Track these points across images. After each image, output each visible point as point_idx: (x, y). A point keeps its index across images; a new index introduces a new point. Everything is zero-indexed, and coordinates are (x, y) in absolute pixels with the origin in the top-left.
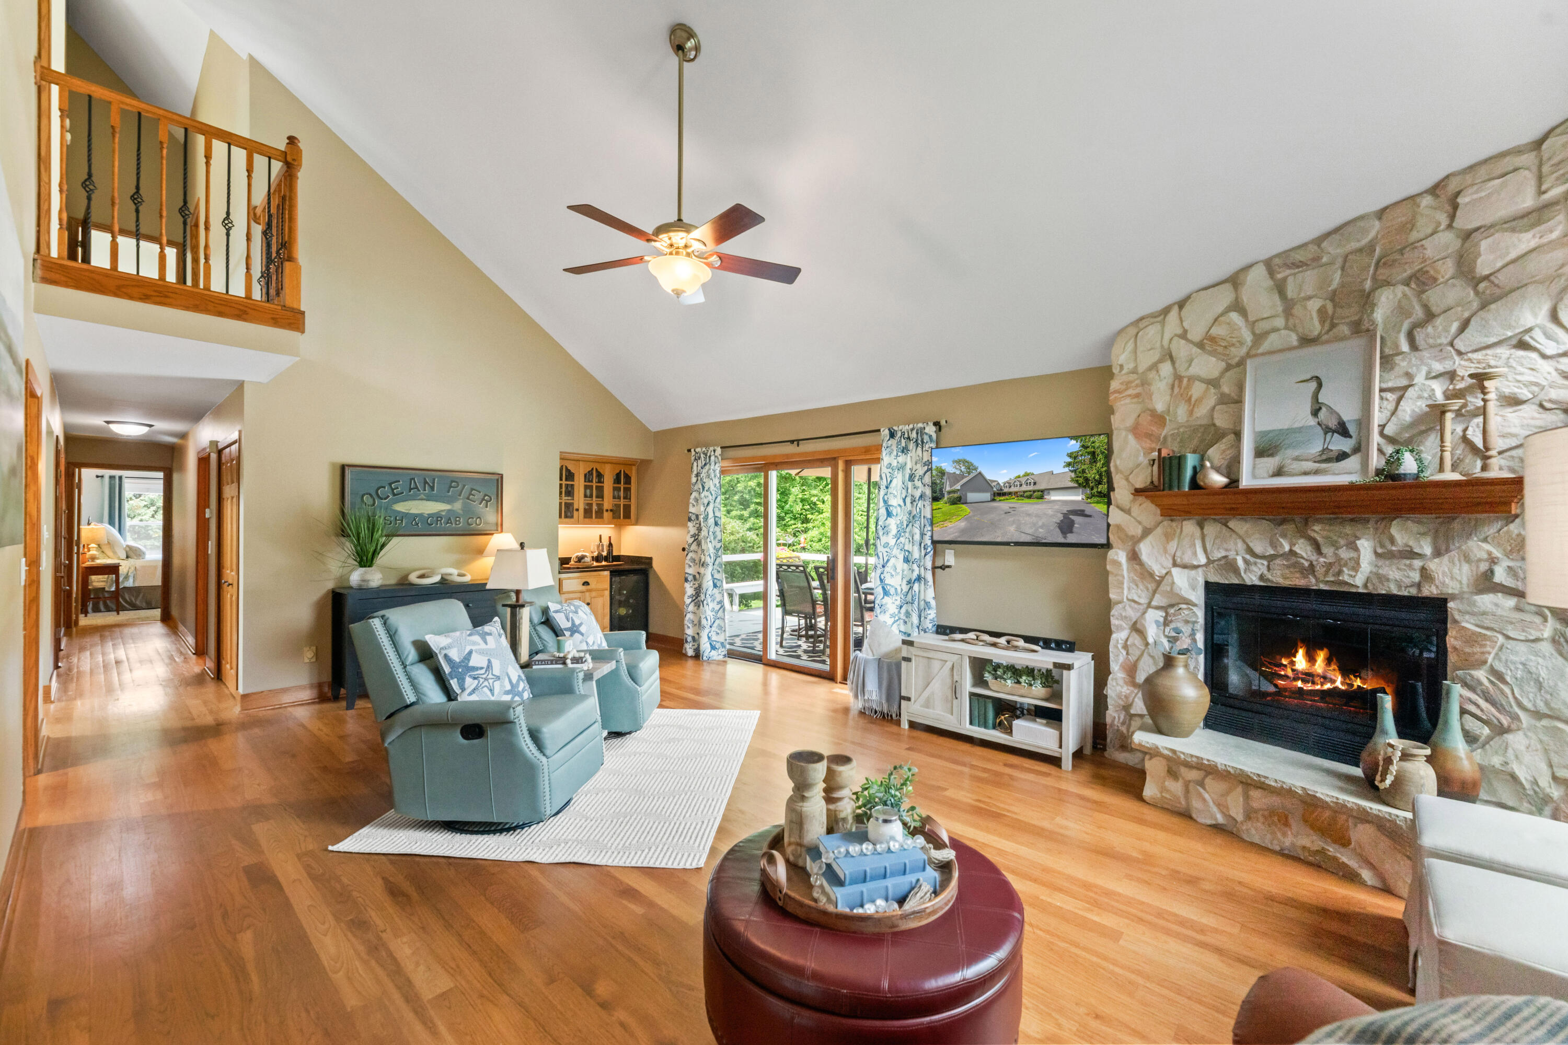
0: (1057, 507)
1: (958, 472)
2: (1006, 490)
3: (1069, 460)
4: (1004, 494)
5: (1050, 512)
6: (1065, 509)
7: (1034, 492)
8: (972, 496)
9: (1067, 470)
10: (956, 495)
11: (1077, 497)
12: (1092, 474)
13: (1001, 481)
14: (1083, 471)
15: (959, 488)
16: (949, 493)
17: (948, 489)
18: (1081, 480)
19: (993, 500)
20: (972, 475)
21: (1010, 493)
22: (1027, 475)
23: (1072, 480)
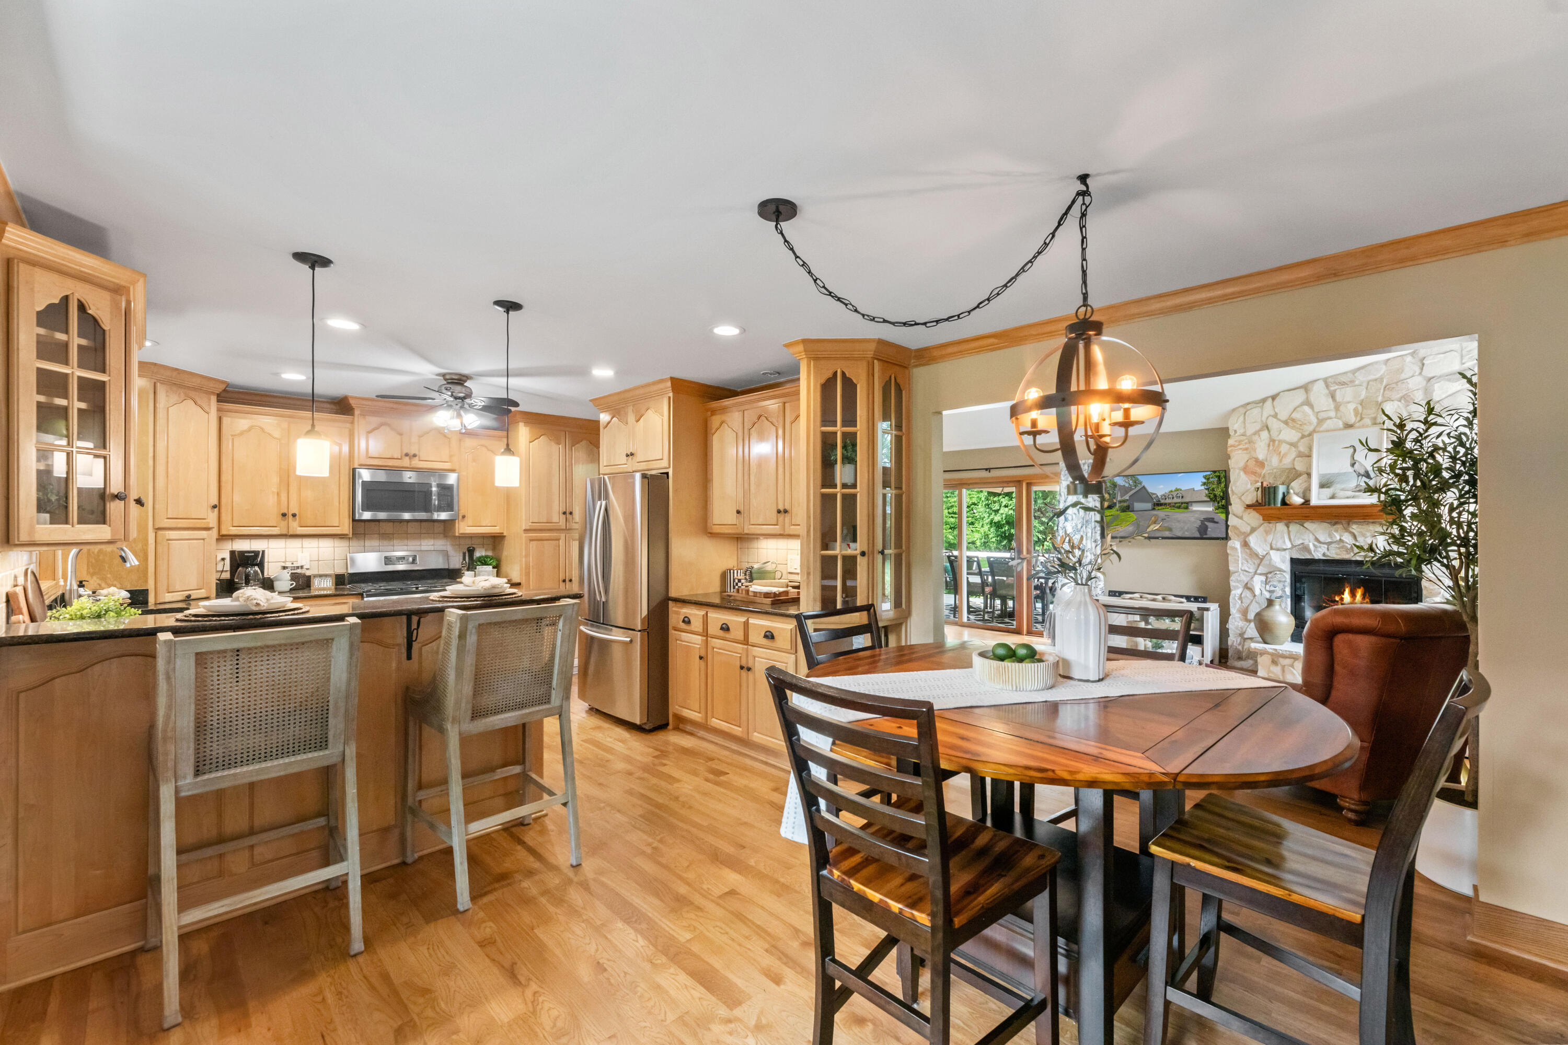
0: (1196, 515)
1: (1127, 485)
2: (1162, 501)
3: (1204, 481)
4: (1161, 505)
5: (1193, 519)
6: (1202, 517)
7: (1182, 503)
8: (1138, 506)
9: (1203, 488)
10: (1125, 504)
11: (1209, 508)
12: (1218, 492)
13: (1160, 494)
14: (1213, 490)
15: (1128, 498)
16: (1120, 502)
17: (1119, 498)
18: (1212, 496)
19: (1154, 509)
20: (1138, 488)
21: (1165, 504)
22: (1177, 490)
23: (1206, 496)
